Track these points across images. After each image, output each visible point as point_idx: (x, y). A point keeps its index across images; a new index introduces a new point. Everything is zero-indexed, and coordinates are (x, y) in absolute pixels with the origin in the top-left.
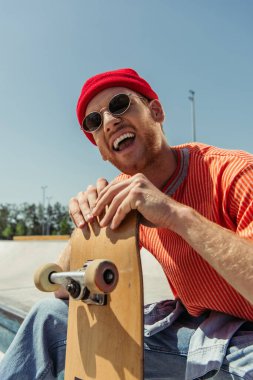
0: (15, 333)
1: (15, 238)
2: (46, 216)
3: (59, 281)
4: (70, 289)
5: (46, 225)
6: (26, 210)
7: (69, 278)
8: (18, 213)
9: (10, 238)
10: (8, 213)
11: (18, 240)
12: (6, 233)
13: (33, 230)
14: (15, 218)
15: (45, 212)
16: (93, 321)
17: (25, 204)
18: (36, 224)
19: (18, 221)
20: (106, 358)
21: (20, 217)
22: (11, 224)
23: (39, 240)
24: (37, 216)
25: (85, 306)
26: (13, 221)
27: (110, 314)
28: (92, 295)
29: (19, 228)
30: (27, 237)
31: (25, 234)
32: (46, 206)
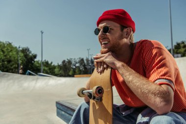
0: (72, 116)
1: (75, 76)
2: (90, 64)
3: (85, 94)
4: (89, 96)
5: (90, 69)
6: (80, 61)
7: (88, 92)
8: (77, 63)
9: (73, 76)
10: (71, 63)
11: (76, 77)
12: (71, 73)
13: (84, 71)
14: (75, 66)
15: (90, 62)
16: (97, 107)
17: (80, 58)
18: (85, 68)
19: (76, 67)
20: (101, 119)
21: (77, 65)
22: (73, 68)
23: (87, 76)
24: (86, 64)
25: (95, 102)
26: (74, 67)
27: (102, 104)
28: (96, 98)
29: (77, 71)
30: (81, 75)
31: (80, 74)
32: (90, 59)
